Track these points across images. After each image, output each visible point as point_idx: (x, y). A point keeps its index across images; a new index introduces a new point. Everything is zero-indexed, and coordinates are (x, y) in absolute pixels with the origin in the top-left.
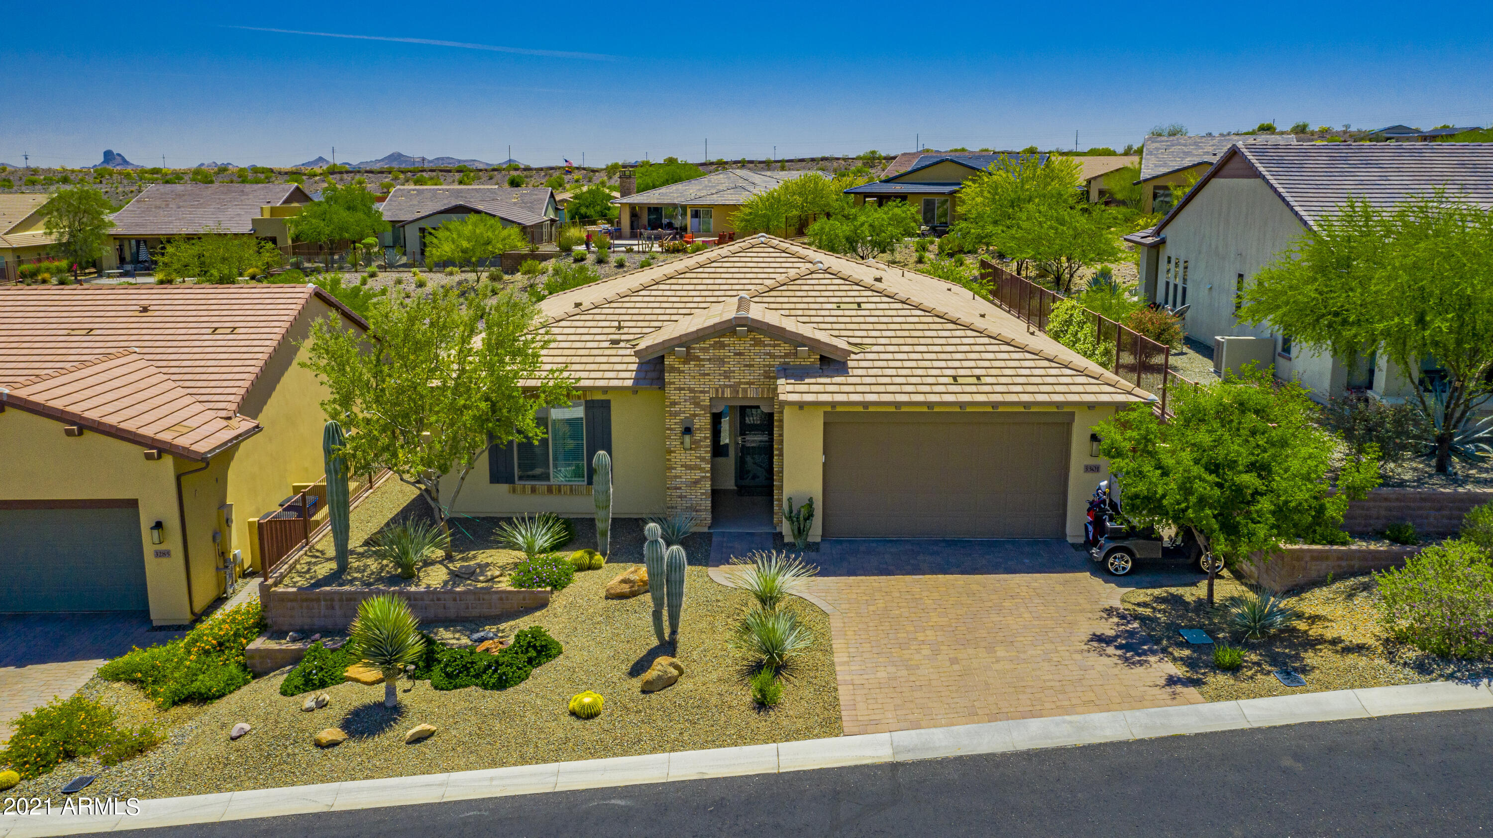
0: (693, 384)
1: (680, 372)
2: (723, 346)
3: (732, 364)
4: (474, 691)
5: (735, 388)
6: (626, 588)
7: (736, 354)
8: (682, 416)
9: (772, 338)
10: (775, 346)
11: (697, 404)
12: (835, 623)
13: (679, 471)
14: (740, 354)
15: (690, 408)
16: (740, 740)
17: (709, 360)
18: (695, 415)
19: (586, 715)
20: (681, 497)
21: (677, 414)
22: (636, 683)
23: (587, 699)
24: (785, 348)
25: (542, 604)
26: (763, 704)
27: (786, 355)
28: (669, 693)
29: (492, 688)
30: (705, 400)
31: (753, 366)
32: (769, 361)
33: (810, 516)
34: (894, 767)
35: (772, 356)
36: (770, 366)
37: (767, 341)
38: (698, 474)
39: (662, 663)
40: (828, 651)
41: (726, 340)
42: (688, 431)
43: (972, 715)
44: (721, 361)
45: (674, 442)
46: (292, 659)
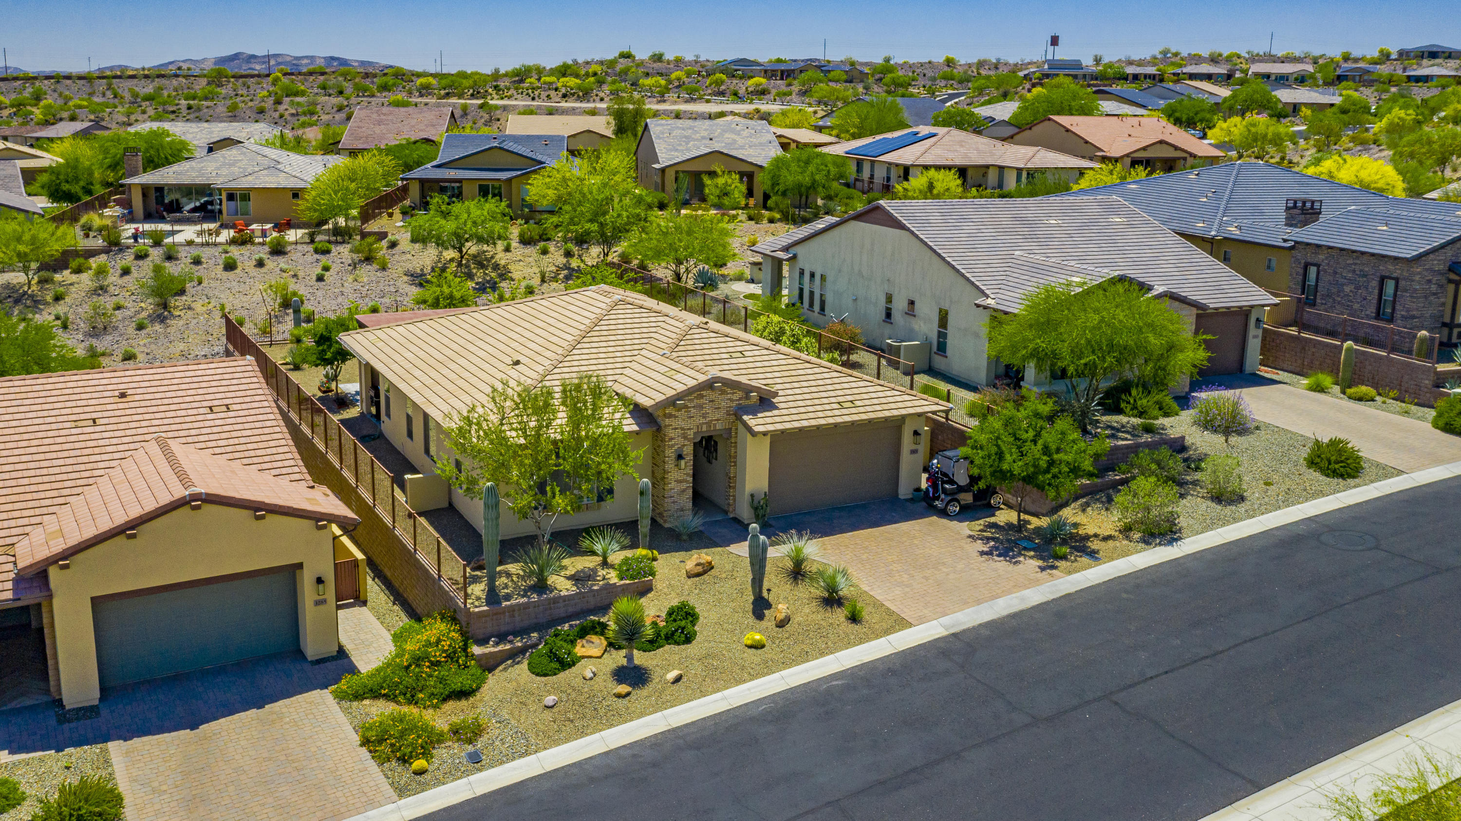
0: (683, 424)
1: (676, 417)
2: (702, 396)
3: (708, 409)
4: (672, 648)
5: (708, 424)
6: (700, 569)
7: (710, 401)
8: (676, 447)
9: (732, 389)
10: (733, 393)
11: (685, 437)
13: (673, 484)
14: (712, 401)
15: (681, 441)
17: (694, 407)
18: (684, 445)
19: (757, 646)
20: (674, 502)
21: (673, 446)
23: (756, 637)
24: (739, 394)
25: (651, 586)
26: (854, 620)
27: (740, 399)
28: (793, 626)
29: (683, 644)
30: (691, 434)
31: (719, 408)
32: (730, 404)
34: (955, 636)
35: (731, 400)
36: (730, 407)
37: (729, 390)
38: (684, 485)
41: (704, 393)
42: (680, 457)
43: (966, 604)
44: (701, 407)
45: (669, 467)
46: (514, 655)
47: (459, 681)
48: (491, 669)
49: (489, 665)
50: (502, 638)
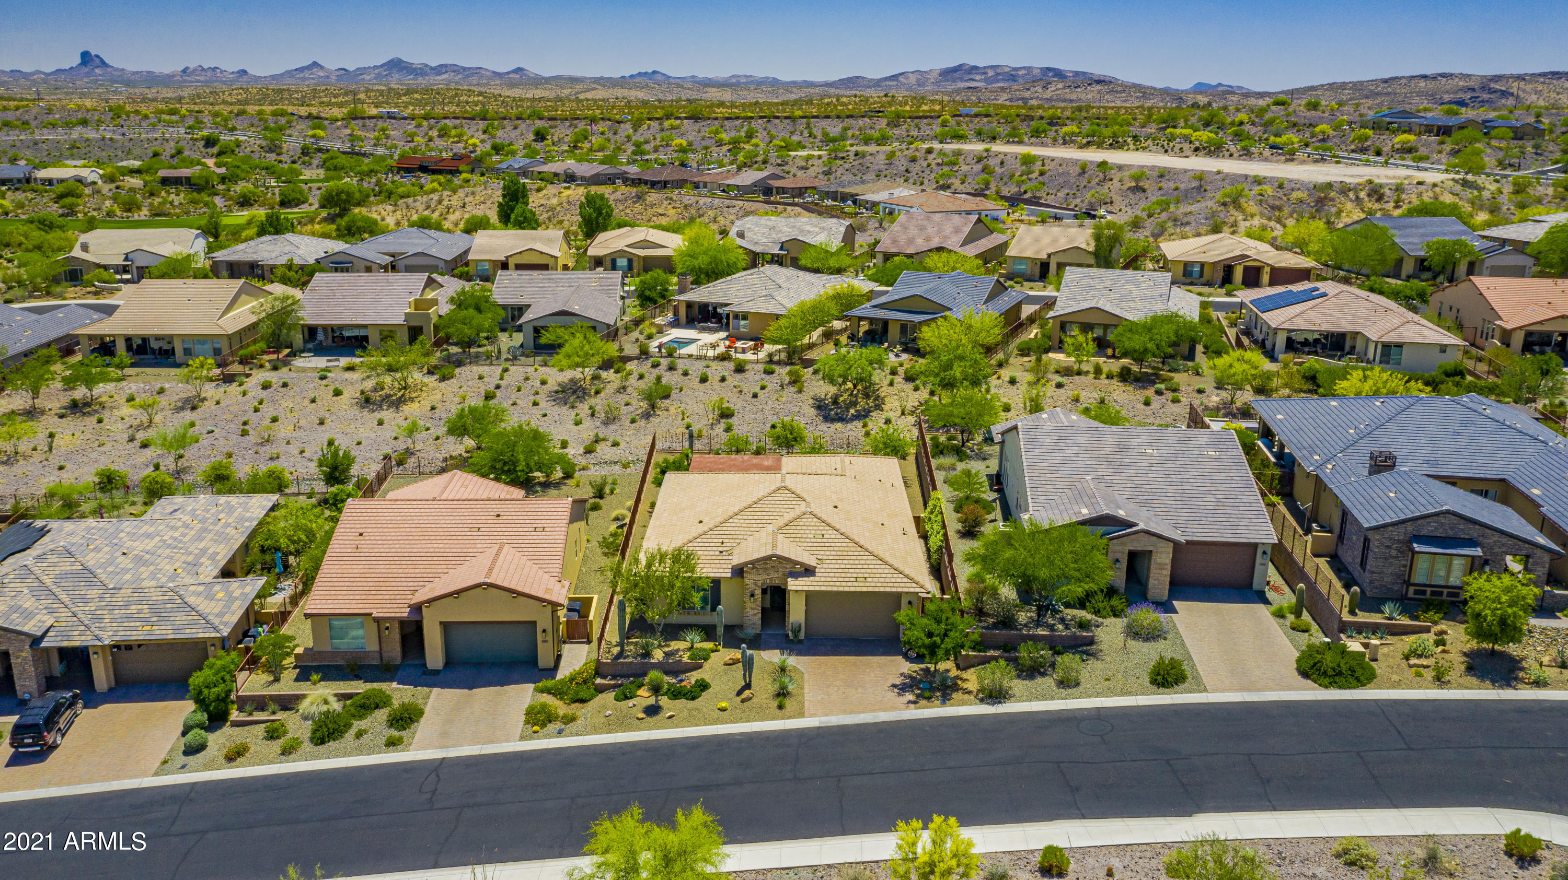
0: (755, 578)
1: (750, 573)
2: (767, 564)
3: (770, 570)
4: (683, 701)
5: (771, 580)
6: (731, 660)
7: (771, 567)
8: (750, 590)
9: (786, 561)
10: (787, 564)
11: (756, 585)
12: (806, 677)
13: (750, 609)
14: (773, 567)
15: (753, 587)
16: (773, 719)
17: (761, 569)
18: (756, 589)
19: (723, 710)
20: (750, 620)
21: (748, 588)
22: (739, 699)
23: (723, 704)
24: (790, 565)
25: (700, 667)
26: (780, 707)
27: (790, 569)
28: (750, 702)
29: (690, 700)
30: (760, 584)
31: (778, 571)
32: (784, 570)
33: (799, 631)
34: (819, 728)
35: (786, 568)
36: (785, 572)
37: (783, 562)
39: (747, 693)
40: (803, 688)
41: (768, 562)
42: (752, 595)
43: (845, 712)
44: (766, 569)
45: (747, 599)
46: (614, 687)
47: (582, 695)
48: (601, 692)
49: (600, 690)
50: (614, 677)
